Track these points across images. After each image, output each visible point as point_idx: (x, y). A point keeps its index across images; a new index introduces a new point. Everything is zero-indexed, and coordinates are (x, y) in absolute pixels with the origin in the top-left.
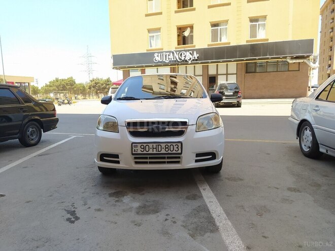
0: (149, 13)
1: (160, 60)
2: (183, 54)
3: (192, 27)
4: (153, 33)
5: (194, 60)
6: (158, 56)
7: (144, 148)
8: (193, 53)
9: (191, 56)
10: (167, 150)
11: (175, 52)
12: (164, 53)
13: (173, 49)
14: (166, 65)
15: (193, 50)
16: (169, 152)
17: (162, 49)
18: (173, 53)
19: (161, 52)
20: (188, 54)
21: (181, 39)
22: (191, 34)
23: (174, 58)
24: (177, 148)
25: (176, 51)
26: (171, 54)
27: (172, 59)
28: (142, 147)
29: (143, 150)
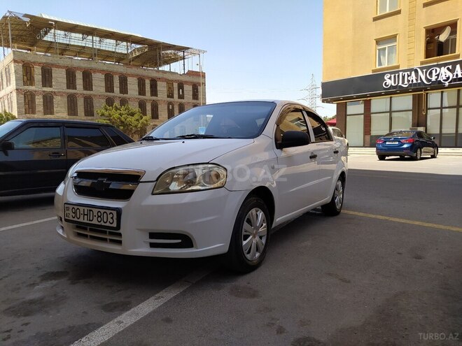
0: (379, 15)
1: (393, 85)
2: (434, 71)
3: (453, 25)
4: (383, 44)
5: (454, 80)
6: (390, 78)
8: (454, 68)
9: (449, 74)
10: (99, 219)
11: (419, 70)
12: (401, 73)
13: (417, 66)
14: (403, 91)
15: (454, 64)
17: (398, 67)
18: (416, 71)
19: (395, 71)
20: (444, 70)
21: (434, 47)
22: (452, 37)
23: (417, 80)
24: (112, 218)
25: (422, 69)
26: (413, 73)
27: (415, 82)
28: (74, 210)
29: (74, 215)
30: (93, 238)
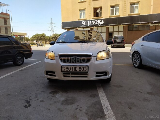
0: (80, 1)
1: (85, 25)
2: (96, 21)
3: (101, 8)
4: (82, 11)
5: (101, 25)
6: (84, 23)
7: (68, 69)
8: (101, 21)
9: (100, 23)
10: (80, 70)
11: (92, 21)
12: (87, 21)
13: (91, 19)
14: (88, 27)
15: (101, 20)
16: (81, 71)
17: (86, 19)
18: (91, 21)
20: (99, 21)
21: (96, 14)
22: (101, 12)
23: (92, 24)
24: (86, 69)
25: (93, 20)
26: (90, 21)
27: (91, 24)
28: (67, 68)
29: (67, 70)
30: (72, 76)
